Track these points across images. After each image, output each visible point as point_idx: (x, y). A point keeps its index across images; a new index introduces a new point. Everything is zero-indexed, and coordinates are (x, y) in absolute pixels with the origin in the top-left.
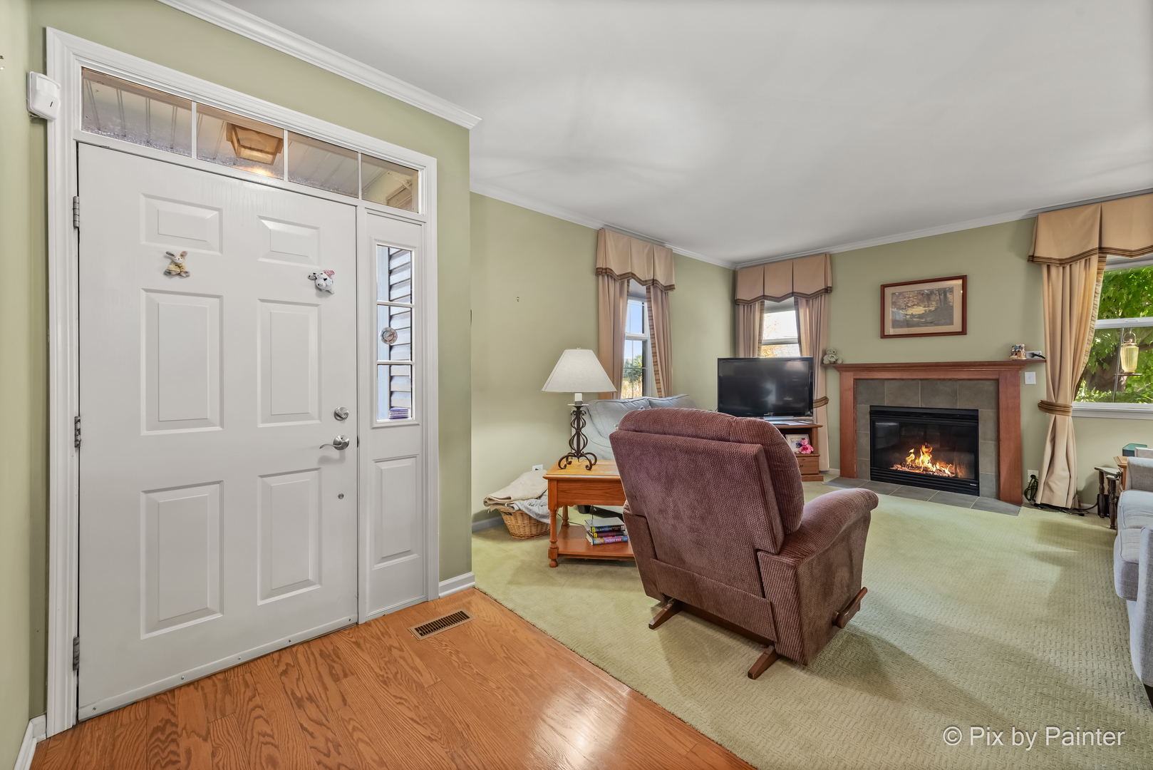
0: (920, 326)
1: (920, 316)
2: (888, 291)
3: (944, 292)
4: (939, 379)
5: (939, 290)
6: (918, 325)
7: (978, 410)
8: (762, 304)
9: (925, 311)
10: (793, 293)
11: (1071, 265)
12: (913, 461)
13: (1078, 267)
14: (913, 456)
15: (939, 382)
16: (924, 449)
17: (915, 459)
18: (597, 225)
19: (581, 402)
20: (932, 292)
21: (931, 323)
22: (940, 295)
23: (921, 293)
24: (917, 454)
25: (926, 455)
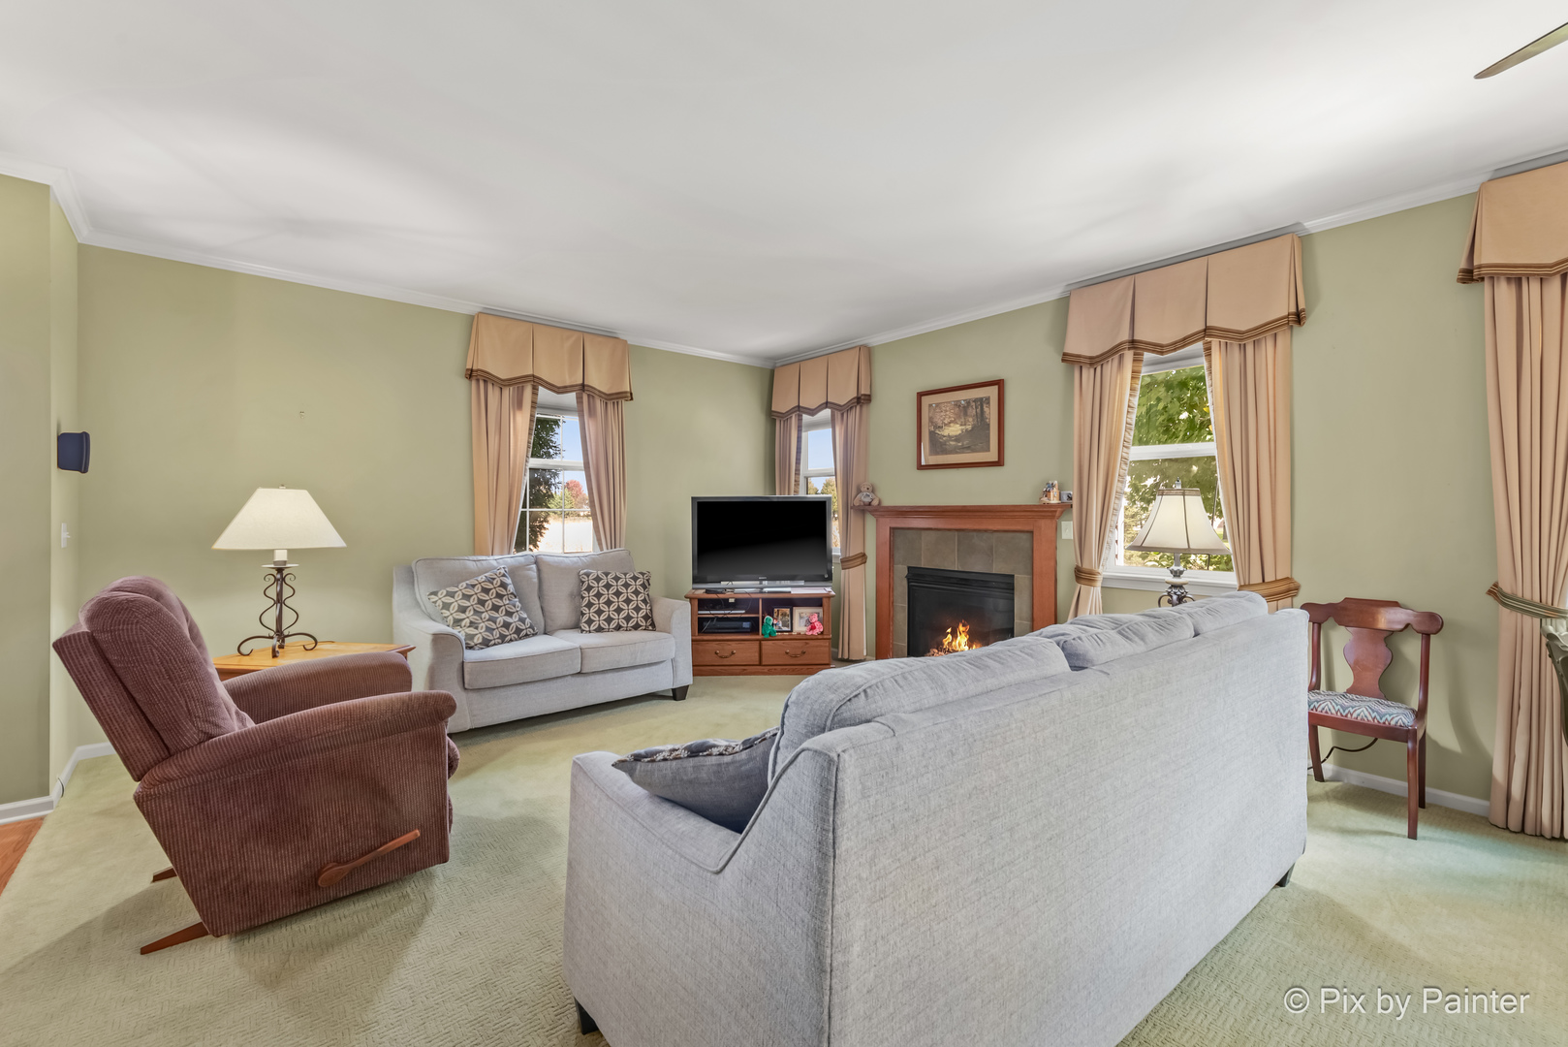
0: (957, 453)
1: (957, 439)
2: (926, 400)
3: (982, 402)
4: (975, 530)
5: (975, 401)
6: (954, 451)
7: (1013, 576)
8: (800, 419)
9: (962, 430)
10: (827, 403)
11: (1102, 365)
12: (950, 644)
13: (1110, 368)
14: (949, 636)
15: (975, 534)
16: (961, 628)
17: (952, 640)
18: (471, 308)
19: (285, 562)
20: (968, 402)
21: (968, 448)
22: (976, 408)
23: (957, 404)
24: (954, 634)
25: (963, 635)
